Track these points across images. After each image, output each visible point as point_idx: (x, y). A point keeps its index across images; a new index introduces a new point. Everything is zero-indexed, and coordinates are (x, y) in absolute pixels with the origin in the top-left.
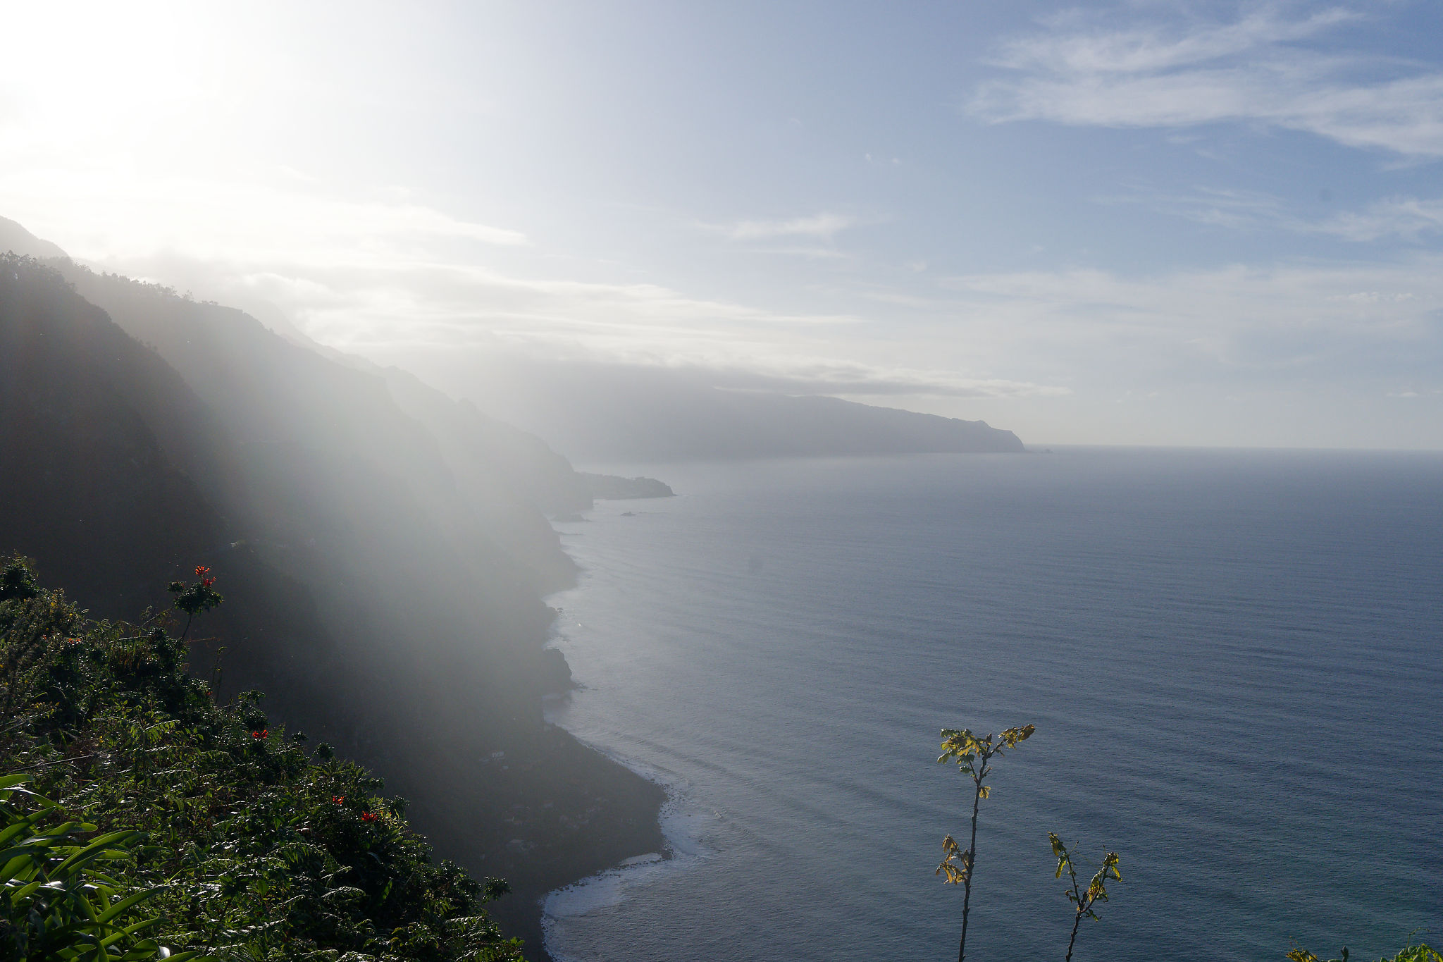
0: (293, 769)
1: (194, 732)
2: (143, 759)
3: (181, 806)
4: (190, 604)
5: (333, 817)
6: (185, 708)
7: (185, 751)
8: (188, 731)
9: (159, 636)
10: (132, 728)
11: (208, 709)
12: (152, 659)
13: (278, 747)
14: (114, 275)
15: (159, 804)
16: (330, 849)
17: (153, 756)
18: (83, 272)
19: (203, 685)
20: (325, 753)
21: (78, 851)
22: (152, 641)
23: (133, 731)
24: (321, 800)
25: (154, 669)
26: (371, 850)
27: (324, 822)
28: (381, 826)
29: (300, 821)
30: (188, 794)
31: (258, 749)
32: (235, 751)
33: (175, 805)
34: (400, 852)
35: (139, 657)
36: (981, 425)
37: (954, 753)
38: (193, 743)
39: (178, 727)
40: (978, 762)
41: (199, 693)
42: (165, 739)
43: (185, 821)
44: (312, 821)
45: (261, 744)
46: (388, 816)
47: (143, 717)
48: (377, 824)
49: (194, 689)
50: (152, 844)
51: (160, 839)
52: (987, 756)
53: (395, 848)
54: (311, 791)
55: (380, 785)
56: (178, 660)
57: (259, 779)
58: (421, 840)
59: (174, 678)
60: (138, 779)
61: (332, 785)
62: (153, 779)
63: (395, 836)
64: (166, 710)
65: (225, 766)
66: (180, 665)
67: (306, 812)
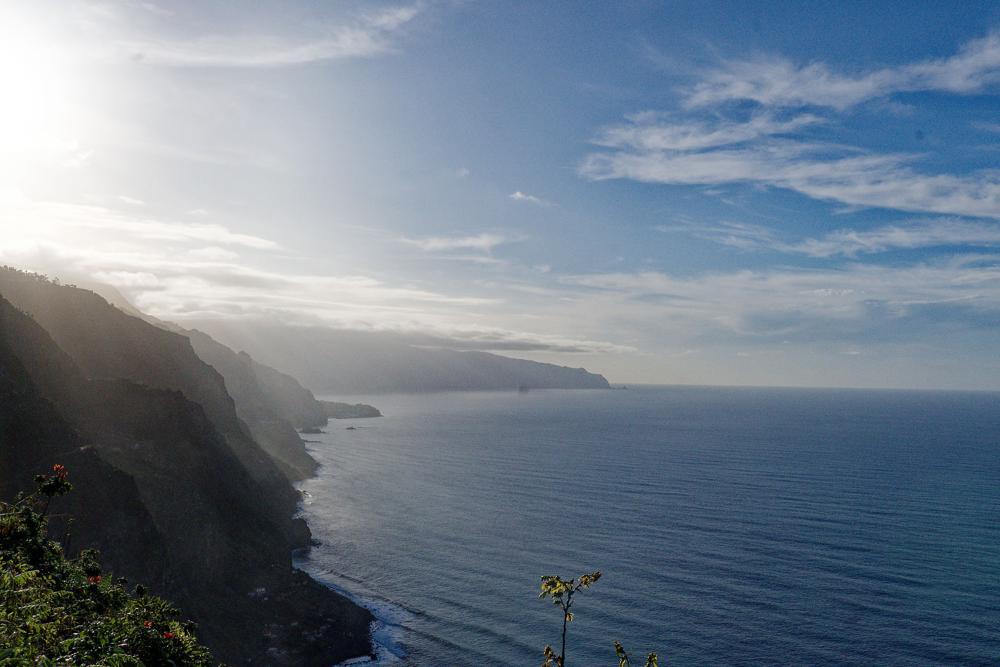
0: (117, 603)
1: (49, 579)
2: (12, 597)
3: (38, 631)
4: (49, 490)
5: (144, 636)
6: (43, 562)
7: (42, 591)
8: (45, 578)
9: (27, 512)
10: (6, 576)
11: (60, 562)
12: (22, 528)
13: (107, 587)
14: (6, 266)
15: (21, 628)
16: (142, 659)
17: (20, 596)
19: (57, 546)
20: (140, 592)
22: (21, 516)
23: (6, 578)
24: (137, 624)
25: (23, 535)
26: (169, 658)
27: (137, 640)
28: (177, 642)
29: (121, 639)
30: (43, 621)
31: (93, 589)
32: (78, 592)
33: (34, 629)
34: (190, 659)
35: (13, 527)
36: (581, 371)
37: (549, 591)
38: (48, 586)
39: (38, 575)
40: (565, 598)
41: (54, 552)
42: (29, 583)
43: (40, 640)
44: (129, 639)
45: (96, 586)
46: (183, 634)
47: (14, 568)
48: (175, 640)
49: (50, 549)
50: (17, 657)
51: (22, 653)
52: (571, 593)
53: (186, 657)
54: (130, 618)
55: (179, 614)
56: (39, 529)
57: (93, 610)
58: (205, 651)
59: (37, 541)
60: (8, 612)
61: (144, 613)
62: (19, 612)
63: (185, 649)
64: (30, 563)
65: (70, 601)
66: (41, 532)
67: (126, 633)
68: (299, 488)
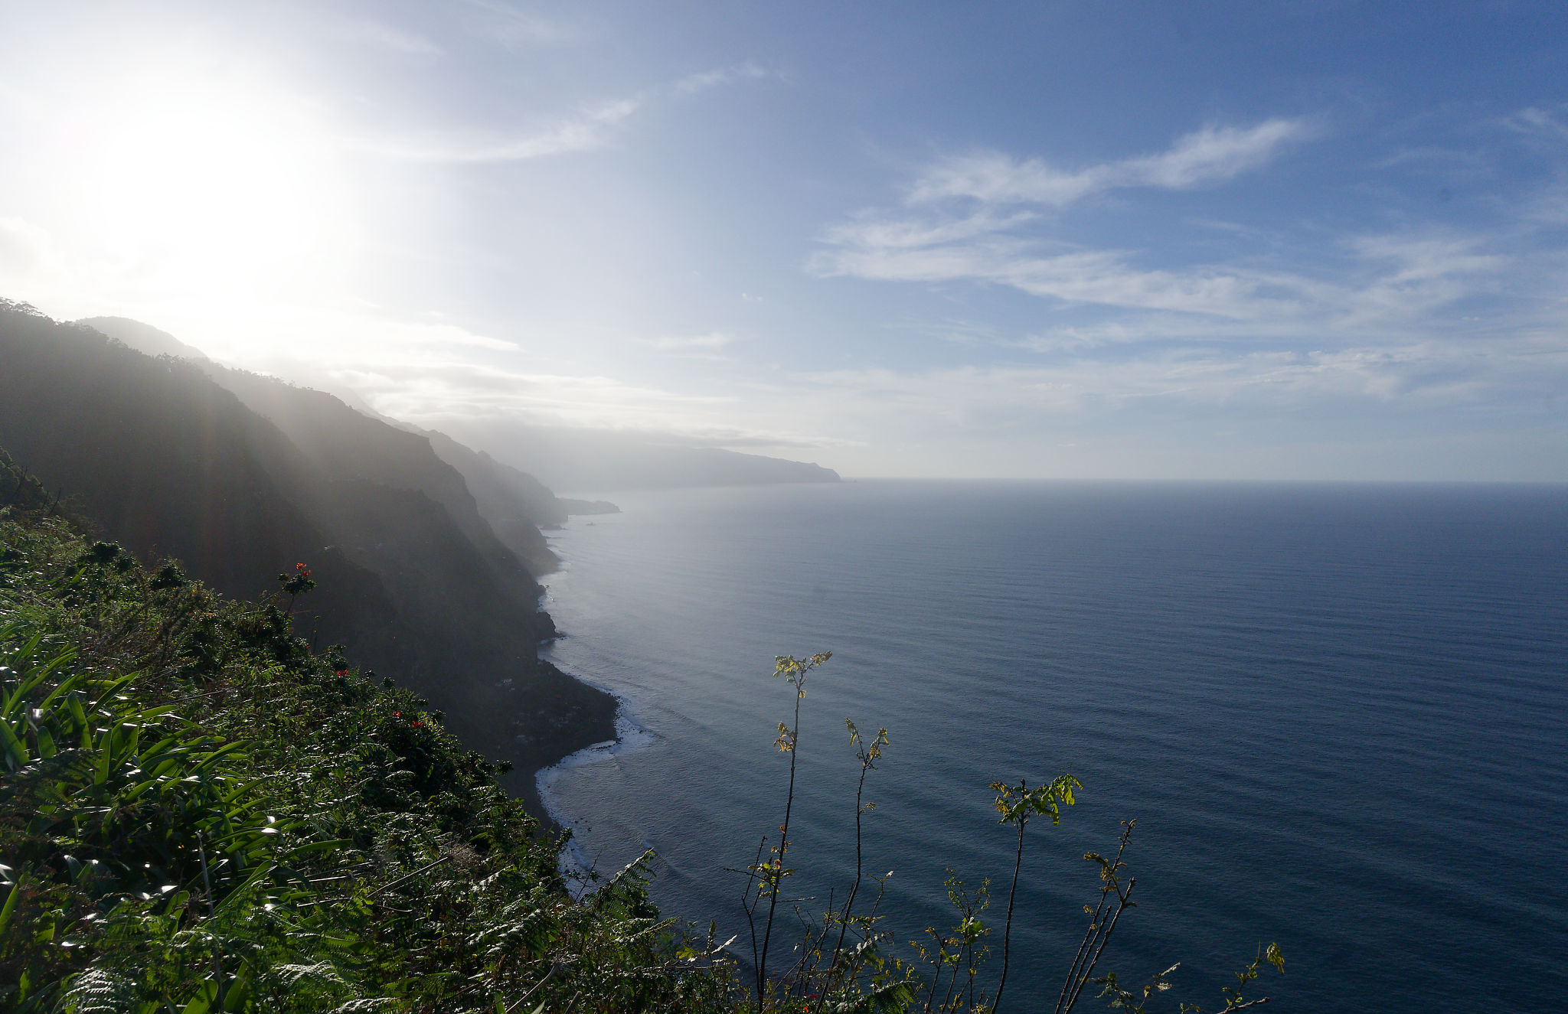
0: (365, 696)
1: (297, 674)
2: (261, 692)
3: (287, 723)
4: (293, 588)
5: (393, 725)
6: (291, 657)
7: (290, 686)
8: (292, 673)
9: (272, 610)
10: (252, 672)
11: (307, 657)
12: (267, 625)
13: (355, 681)
14: (240, 370)
15: (270, 721)
16: (391, 747)
17: (267, 690)
18: (219, 368)
19: (303, 642)
20: (388, 684)
21: (212, 754)
22: (267, 613)
23: (253, 674)
24: (385, 714)
25: (269, 632)
26: (418, 746)
27: (387, 729)
28: (426, 731)
29: (371, 729)
30: (293, 714)
31: (341, 683)
32: (326, 685)
33: (283, 722)
34: (439, 747)
35: (258, 625)
36: (814, 467)
37: (783, 671)
38: (296, 680)
39: (285, 670)
40: (798, 676)
41: (300, 647)
42: (276, 678)
43: (290, 732)
44: (378, 729)
45: (343, 680)
46: (431, 723)
47: (261, 664)
48: (423, 729)
49: (297, 645)
50: (266, 748)
51: (272, 745)
52: (804, 671)
53: (436, 744)
54: (378, 709)
55: (426, 703)
56: (285, 626)
57: (342, 703)
58: (453, 738)
59: (283, 638)
60: (256, 706)
61: (392, 704)
62: (267, 705)
63: (435, 736)
64: (277, 659)
65: (319, 695)
66: (287, 629)
67: (376, 724)
68: (543, 582)
